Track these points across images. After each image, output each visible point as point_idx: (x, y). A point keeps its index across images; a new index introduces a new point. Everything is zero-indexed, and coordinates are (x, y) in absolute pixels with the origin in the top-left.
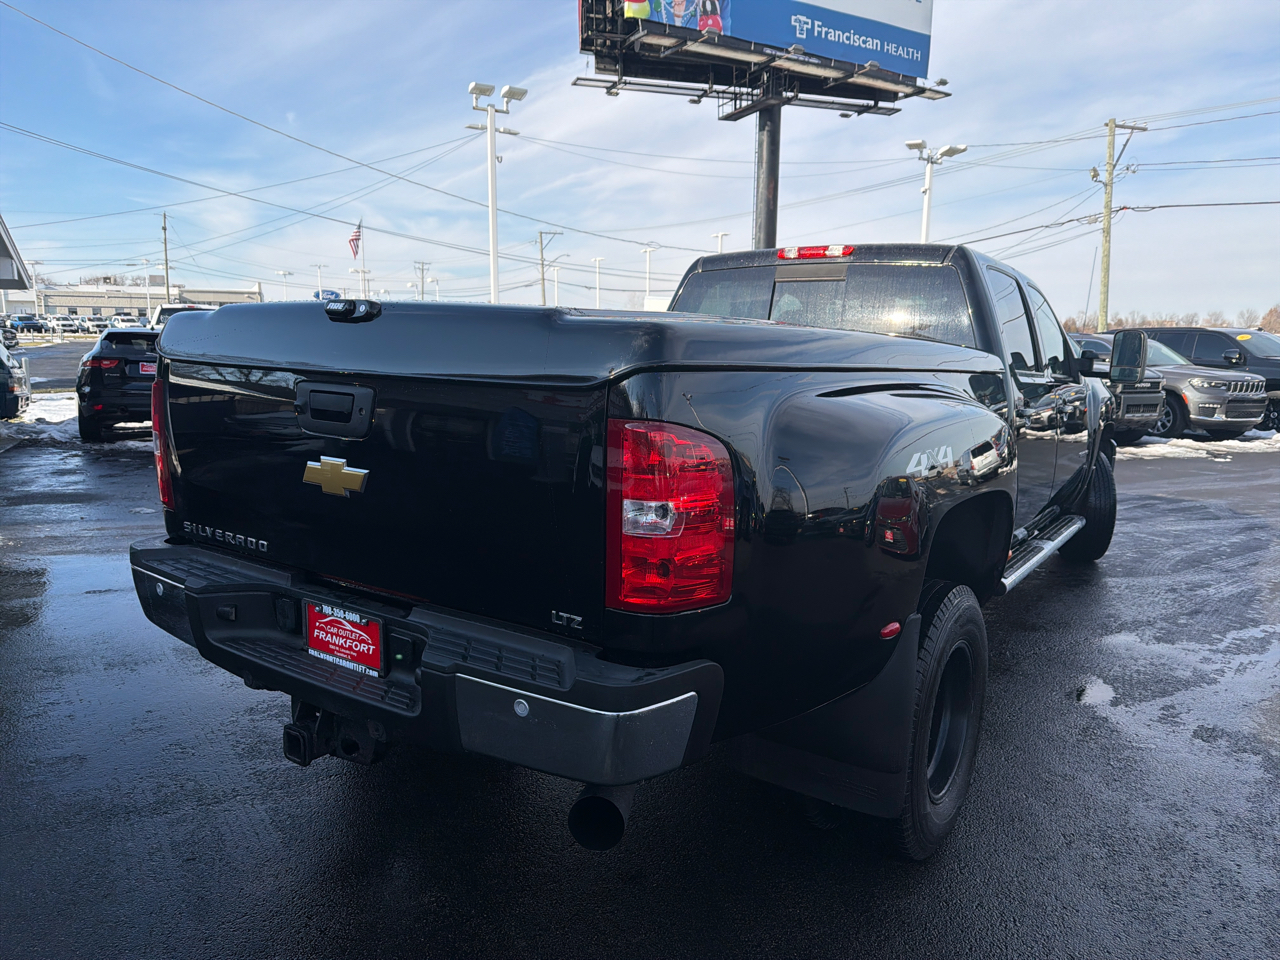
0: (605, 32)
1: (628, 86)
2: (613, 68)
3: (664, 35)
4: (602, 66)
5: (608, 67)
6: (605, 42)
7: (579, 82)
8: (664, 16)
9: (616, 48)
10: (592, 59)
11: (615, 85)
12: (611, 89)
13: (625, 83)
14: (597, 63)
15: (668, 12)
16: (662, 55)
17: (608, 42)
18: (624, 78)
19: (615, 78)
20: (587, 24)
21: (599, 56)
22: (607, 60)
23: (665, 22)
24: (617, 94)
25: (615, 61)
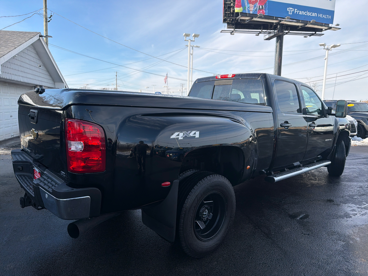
0: (230, 17)
1: (237, 32)
2: (232, 27)
3: (247, 16)
4: (229, 26)
5: (231, 27)
6: (230, 20)
7: (222, 31)
8: (247, 11)
9: (233, 21)
10: (226, 24)
11: (233, 31)
12: (232, 33)
13: (236, 31)
14: (228, 26)
15: (248, 10)
16: (246, 22)
17: (231, 20)
18: (235, 29)
19: (233, 30)
20: (225, 14)
21: (228, 24)
22: (231, 25)
23: (247, 13)
24: (234, 34)
25: (233, 25)
